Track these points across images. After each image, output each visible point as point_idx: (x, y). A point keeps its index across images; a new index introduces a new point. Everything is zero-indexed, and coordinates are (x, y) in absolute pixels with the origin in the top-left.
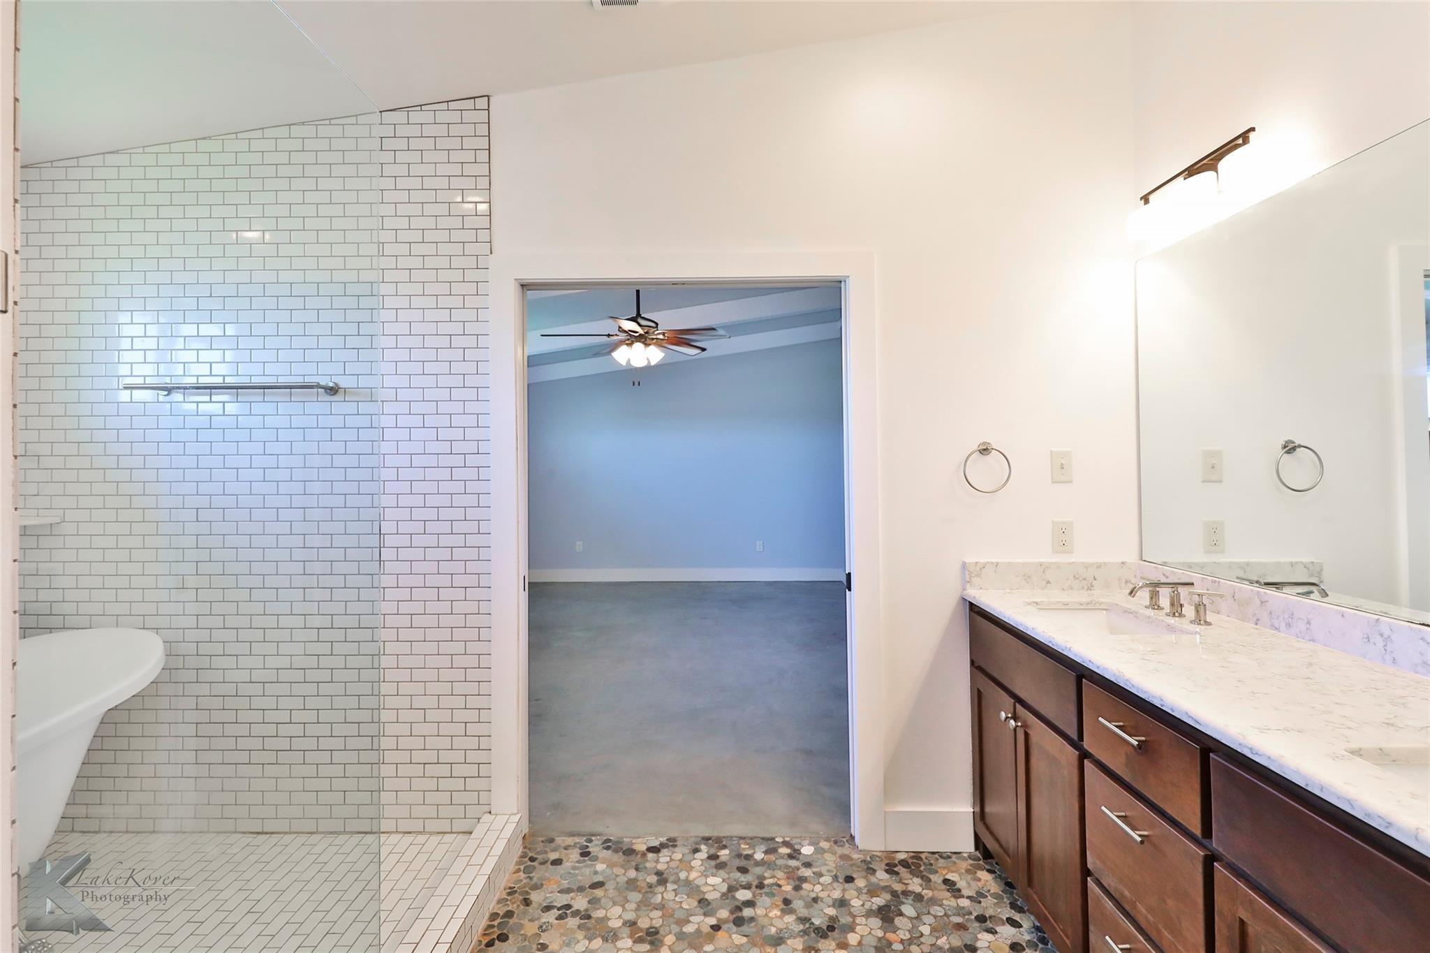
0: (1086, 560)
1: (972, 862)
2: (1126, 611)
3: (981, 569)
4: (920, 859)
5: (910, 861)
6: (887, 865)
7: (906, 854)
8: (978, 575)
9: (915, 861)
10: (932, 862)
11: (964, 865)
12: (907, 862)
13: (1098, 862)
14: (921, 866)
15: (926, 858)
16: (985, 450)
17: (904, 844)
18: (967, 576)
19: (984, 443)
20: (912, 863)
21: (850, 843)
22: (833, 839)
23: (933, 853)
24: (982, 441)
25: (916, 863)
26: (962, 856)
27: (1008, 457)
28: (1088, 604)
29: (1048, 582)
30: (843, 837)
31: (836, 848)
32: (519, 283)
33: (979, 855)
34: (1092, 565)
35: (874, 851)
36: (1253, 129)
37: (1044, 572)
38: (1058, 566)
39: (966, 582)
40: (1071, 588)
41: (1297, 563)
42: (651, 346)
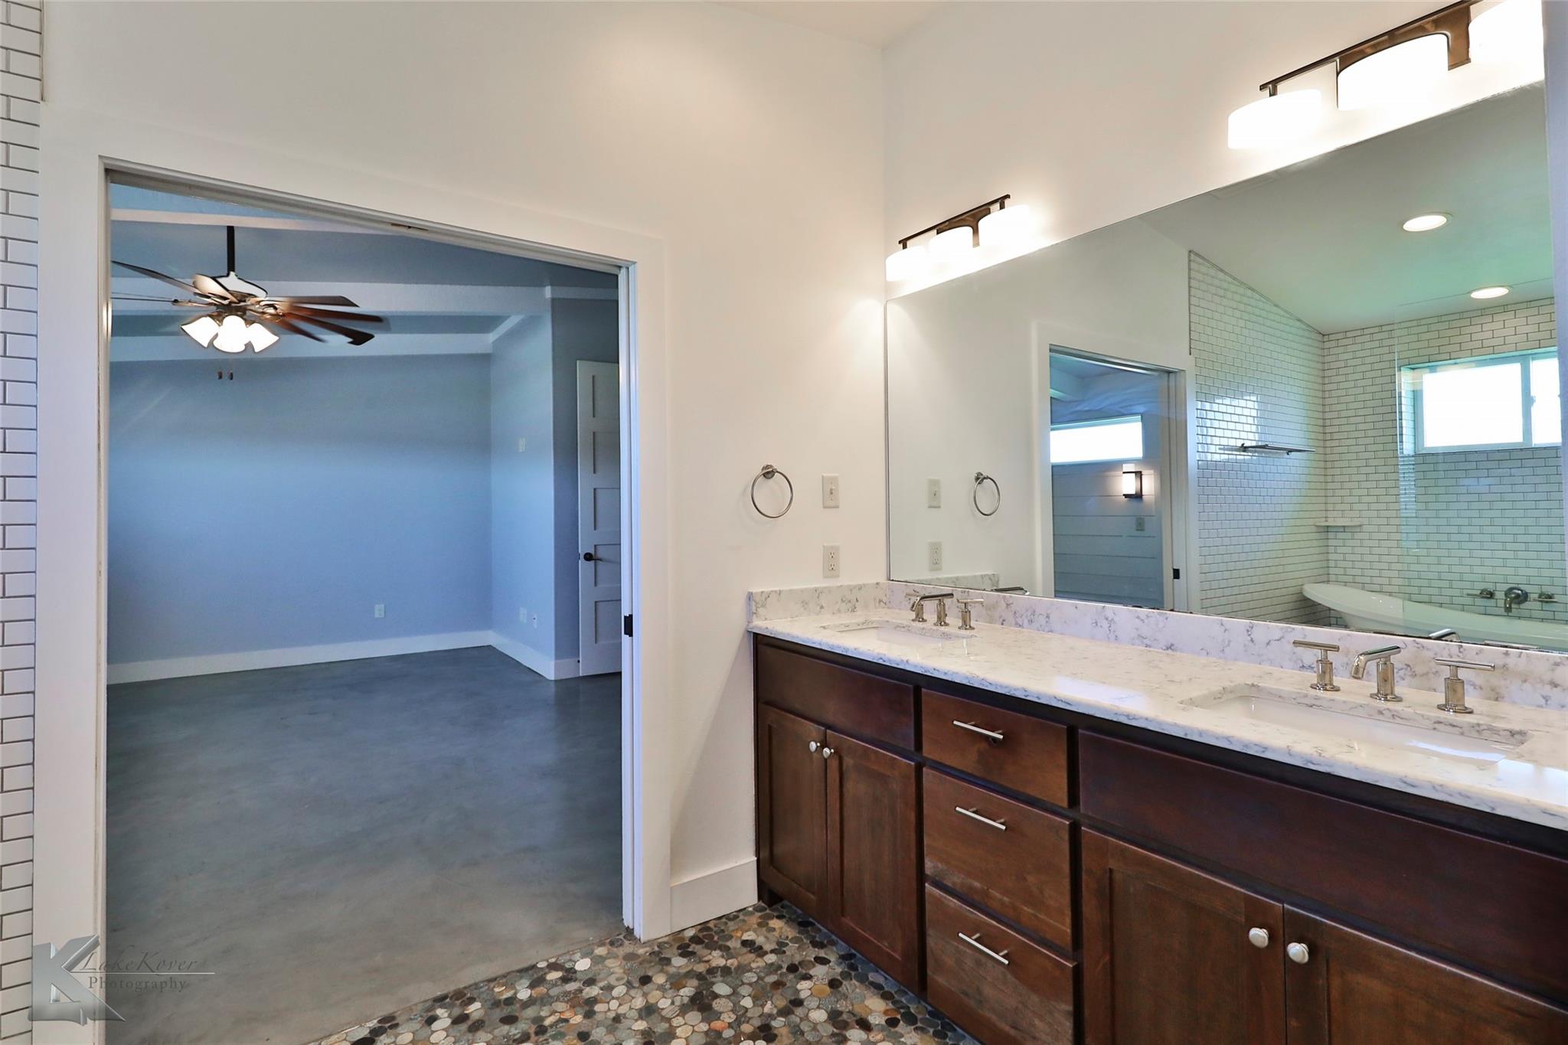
0: (851, 583)
1: (760, 914)
2: (898, 626)
3: (766, 599)
4: (709, 929)
5: (700, 935)
6: (678, 948)
7: (694, 929)
8: (763, 606)
9: (705, 933)
10: (723, 928)
11: (754, 920)
12: (699, 937)
13: (940, 865)
14: (713, 937)
15: (715, 926)
16: (769, 473)
17: (688, 920)
18: (754, 608)
19: (767, 467)
20: (704, 936)
21: (629, 938)
22: (609, 940)
23: (720, 918)
24: (765, 464)
25: (709, 935)
26: (749, 911)
27: (790, 480)
28: (863, 623)
29: (822, 607)
30: (618, 935)
31: (615, 949)
32: (105, 164)
33: (763, 904)
34: (855, 587)
35: (659, 938)
36: (1008, 196)
37: (818, 597)
38: (829, 590)
39: (751, 614)
40: (839, 611)
41: (985, 575)
42: (255, 325)
